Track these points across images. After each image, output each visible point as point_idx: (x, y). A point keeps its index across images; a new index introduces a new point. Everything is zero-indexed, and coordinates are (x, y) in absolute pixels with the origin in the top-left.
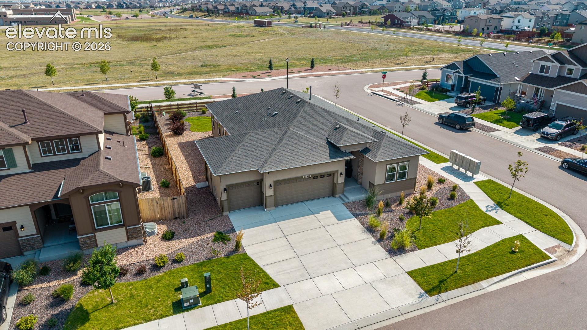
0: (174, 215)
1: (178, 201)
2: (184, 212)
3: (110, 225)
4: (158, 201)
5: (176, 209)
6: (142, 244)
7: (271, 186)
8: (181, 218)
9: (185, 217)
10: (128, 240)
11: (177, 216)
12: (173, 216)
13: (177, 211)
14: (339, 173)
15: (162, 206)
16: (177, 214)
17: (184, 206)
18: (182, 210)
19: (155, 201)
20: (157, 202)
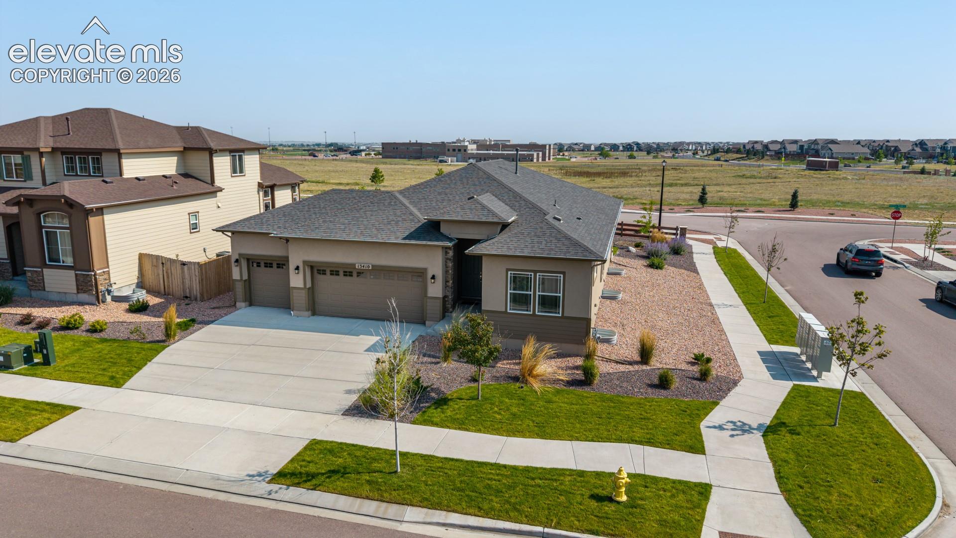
0: (184, 290)
1: (189, 269)
2: (196, 290)
3: (62, 264)
4: (164, 262)
5: (187, 283)
6: (93, 304)
7: (297, 268)
8: (193, 299)
9: (198, 299)
10: (78, 293)
11: (188, 296)
12: (182, 293)
13: (187, 286)
14: (430, 276)
15: (169, 271)
16: (188, 290)
17: (198, 281)
18: (194, 286)
19: (161, 262)
20: (163, 264)
